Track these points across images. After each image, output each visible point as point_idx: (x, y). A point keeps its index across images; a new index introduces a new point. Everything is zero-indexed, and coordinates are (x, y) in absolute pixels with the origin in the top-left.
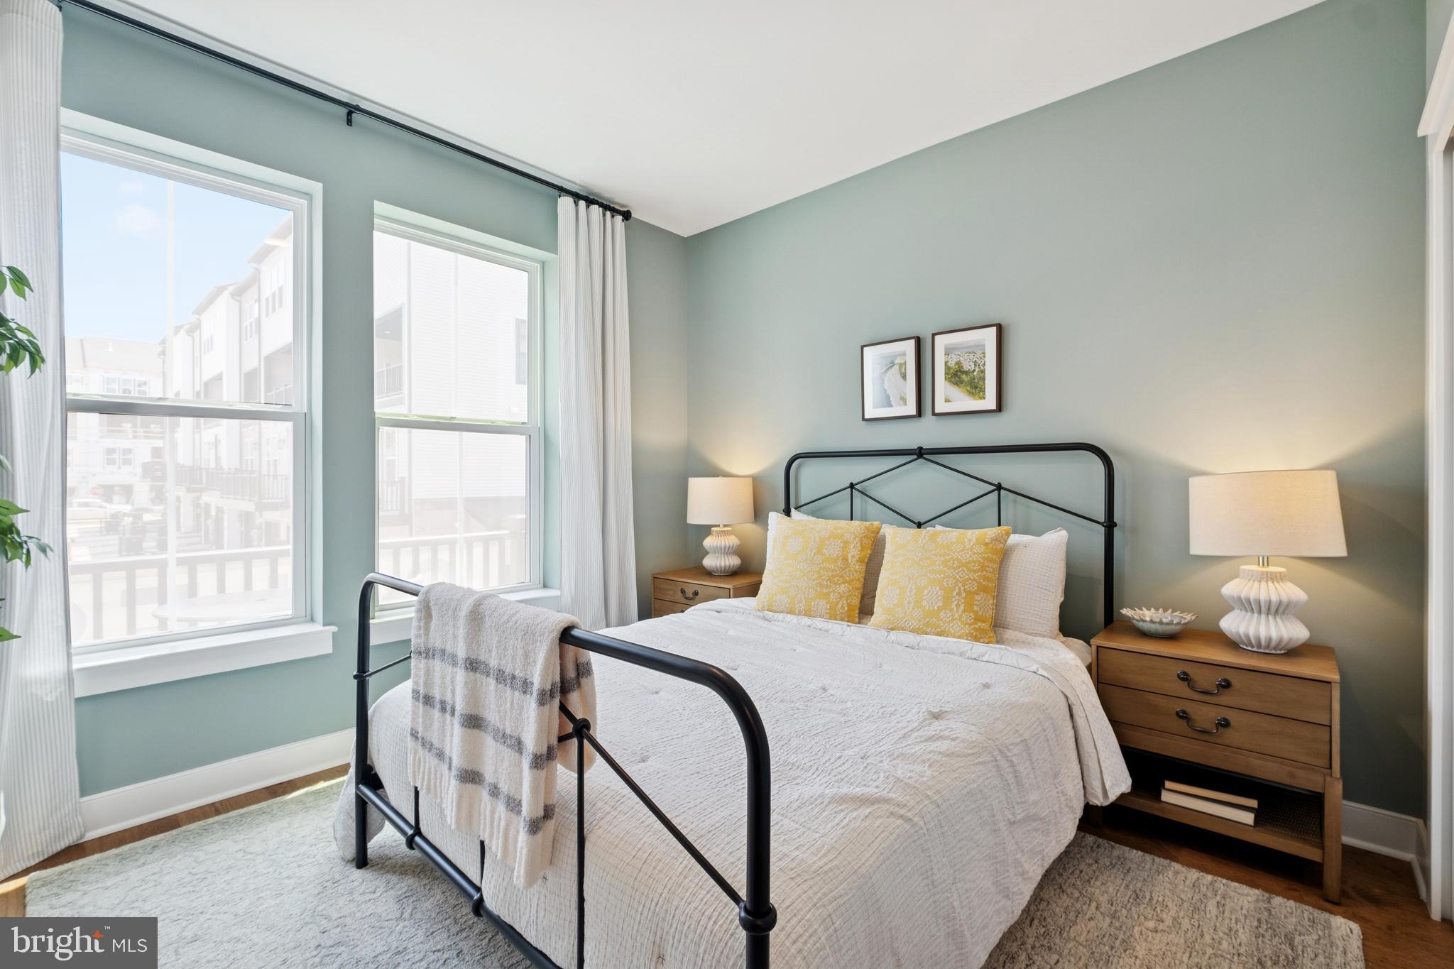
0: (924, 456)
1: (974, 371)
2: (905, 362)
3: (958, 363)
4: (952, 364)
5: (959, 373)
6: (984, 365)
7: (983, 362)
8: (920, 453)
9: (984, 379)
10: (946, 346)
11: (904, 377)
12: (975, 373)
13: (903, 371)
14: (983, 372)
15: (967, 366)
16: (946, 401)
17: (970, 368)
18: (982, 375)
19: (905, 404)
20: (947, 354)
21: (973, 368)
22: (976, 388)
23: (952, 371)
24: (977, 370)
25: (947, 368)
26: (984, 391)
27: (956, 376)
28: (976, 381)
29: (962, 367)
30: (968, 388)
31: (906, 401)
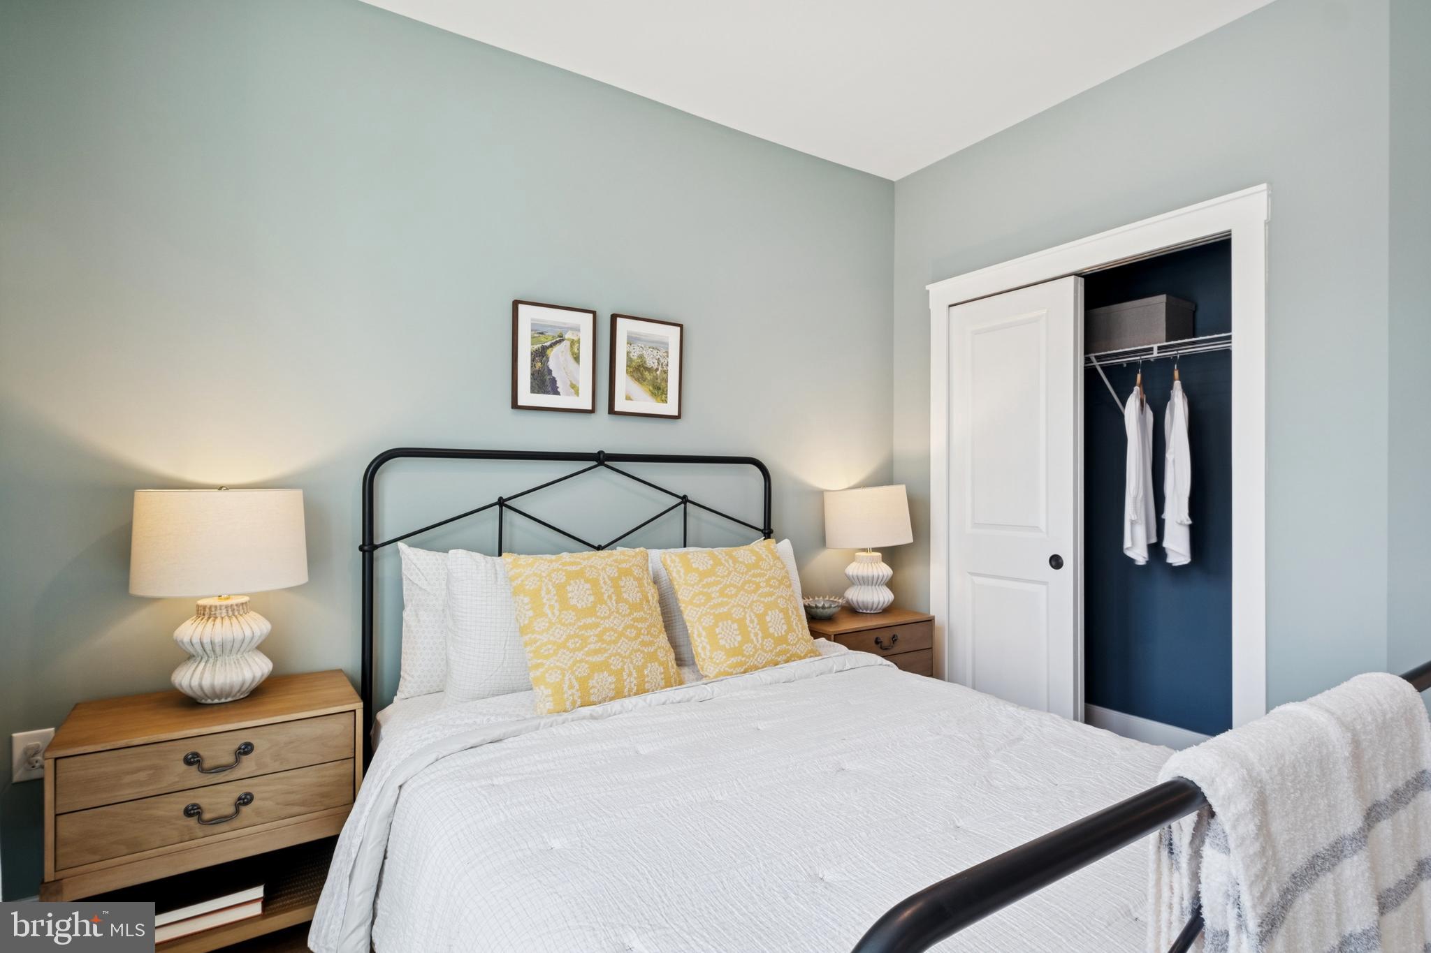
0: (606, 463)
1: (657, 369)
2: (579, 339)
3: (641, 357)
4: (634, 356)
5: (642, 369)
6: (667, 365)
7: (666, 362)
8: (601, 459)
9: (666, 381)
10: (628, 332)
11: (577, 358)
12: (658, 373)
13: (576, 350)
14: (666, 372)
15: (651, 363)
16: (627, 399)
17: (653, 365)
18: (664, 376)
19: (577, 393)
20: (629, 343)
21: (656, 367)
22: (659, 391)
23: (634, 364)
24: (660, 369)
25: (629, 360)
26: (667, 394)
27: (639, 370)
28: (659, 381)
29: (645, 362)
30: (651, 388)
31: (578, 390)
